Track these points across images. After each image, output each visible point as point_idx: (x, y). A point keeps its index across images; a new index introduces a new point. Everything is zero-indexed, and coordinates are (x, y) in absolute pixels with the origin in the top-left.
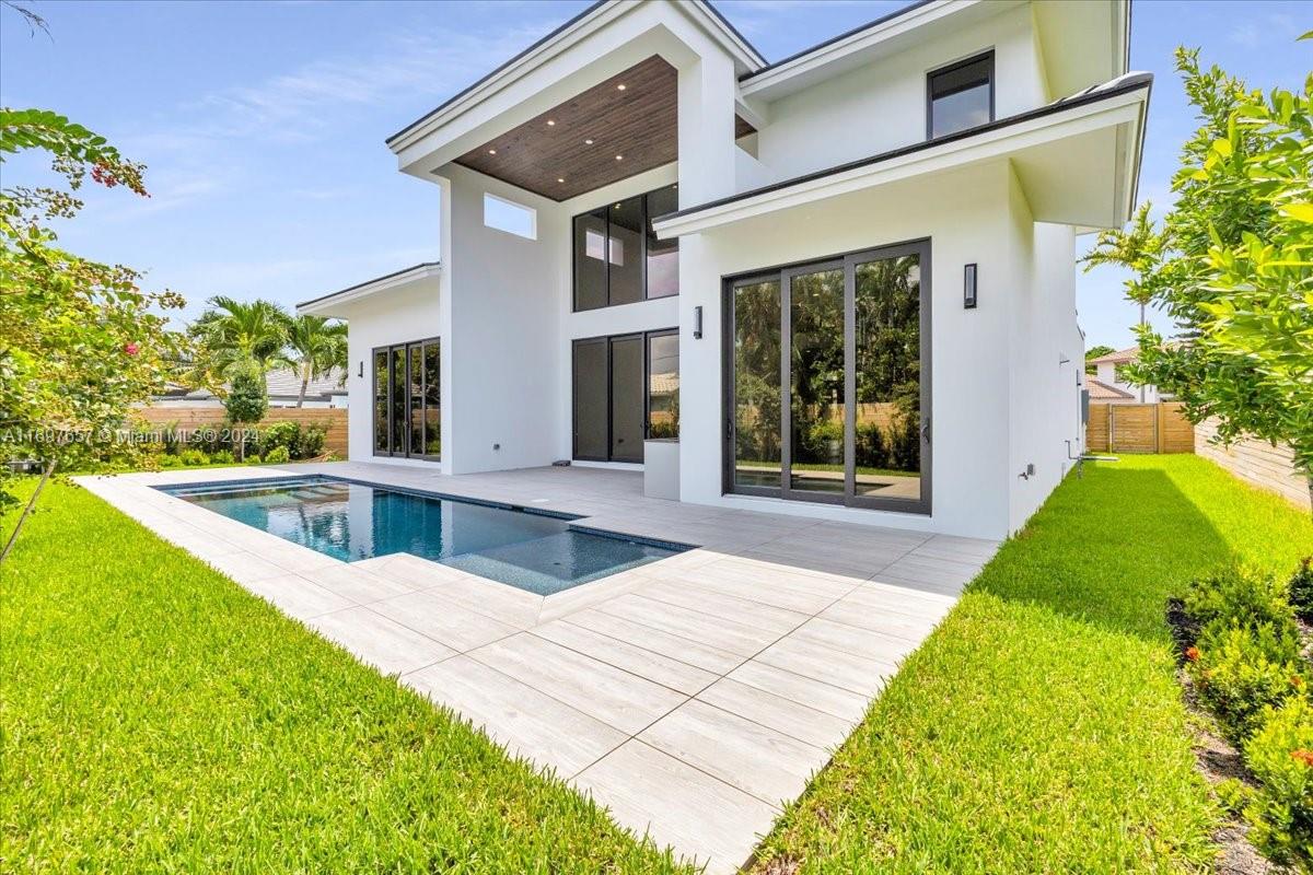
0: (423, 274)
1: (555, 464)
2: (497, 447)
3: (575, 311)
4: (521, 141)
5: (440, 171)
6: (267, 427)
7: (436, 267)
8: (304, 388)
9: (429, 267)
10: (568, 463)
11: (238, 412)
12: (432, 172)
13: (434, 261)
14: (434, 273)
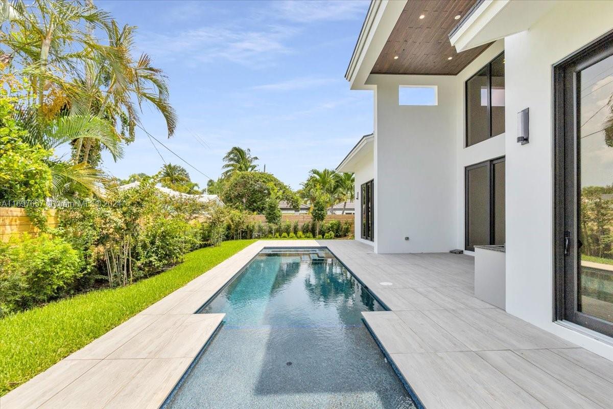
0: (365, 142)
1: (451, 252)
2: (407, 239)
3: (467, 145)
4: (410, 41)
5: (368, 82)
6: (327, 223)
7: (371, 136)
8: (345, 205)
9: (367, 137)
10: (461, 252)
11: (316, 217)
12: (365, 84)
13: (371, 134)
14: (370, 140)
